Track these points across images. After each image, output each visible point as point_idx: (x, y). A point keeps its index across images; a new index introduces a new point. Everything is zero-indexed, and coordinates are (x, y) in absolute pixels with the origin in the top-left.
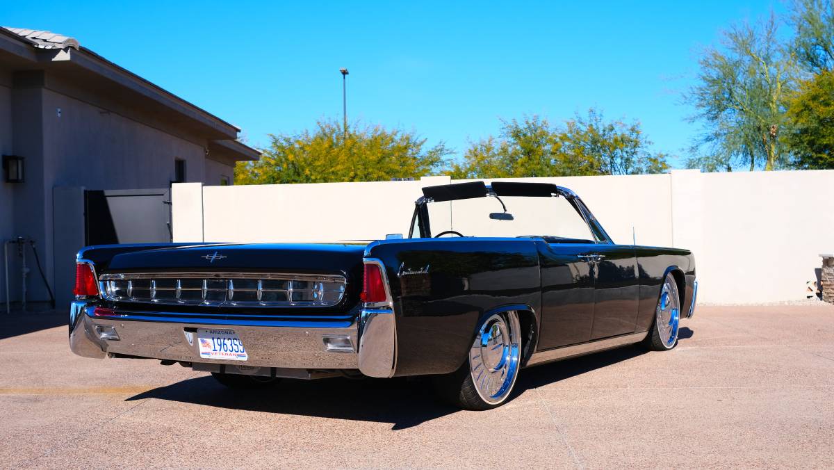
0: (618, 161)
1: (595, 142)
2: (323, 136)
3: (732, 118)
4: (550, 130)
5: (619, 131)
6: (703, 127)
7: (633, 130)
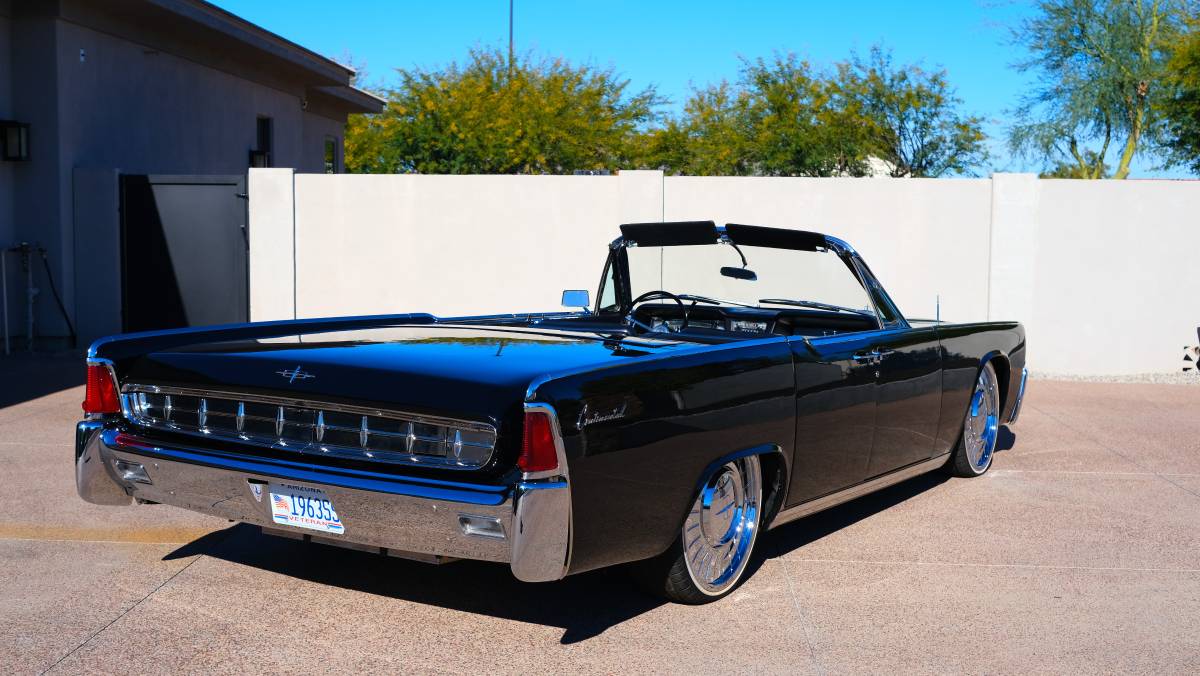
0: (910, 125)
1: (877, 95)
2: (479, 72)
3: (1082, 67)
4: (813, 75)
5: (914, 81)
6: (1039, 79)
7: (935, 80)
